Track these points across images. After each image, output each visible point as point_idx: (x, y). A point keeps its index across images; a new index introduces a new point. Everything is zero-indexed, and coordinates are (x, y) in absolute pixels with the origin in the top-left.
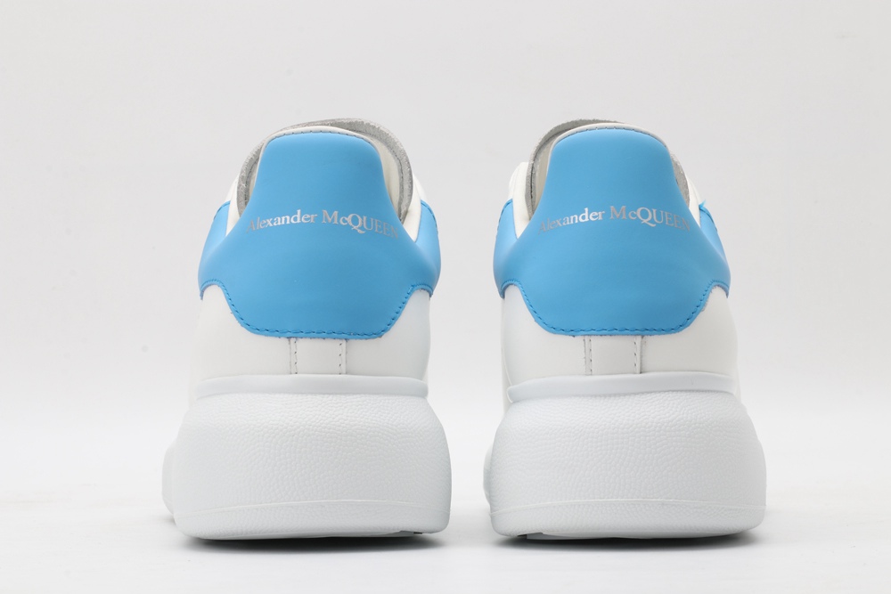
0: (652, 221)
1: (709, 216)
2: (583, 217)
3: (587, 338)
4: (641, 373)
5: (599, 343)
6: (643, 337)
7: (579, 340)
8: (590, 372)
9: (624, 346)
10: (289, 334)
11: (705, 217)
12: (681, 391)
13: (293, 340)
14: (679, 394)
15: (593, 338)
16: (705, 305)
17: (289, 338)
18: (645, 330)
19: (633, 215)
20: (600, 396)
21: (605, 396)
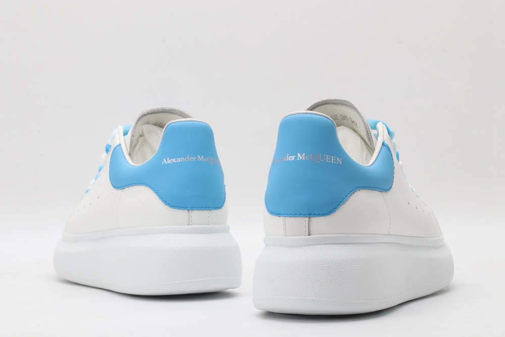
3: (284, 218)
4: (309, 235)
5: (290, 220)
6: (309, 218)
7: (281, 219)
8: (286, 235)
10: (189, 209)
13: (190, 211)
14: (328, 246)
15: (287, 218)
17: (188, 210)
18: (310, 214)
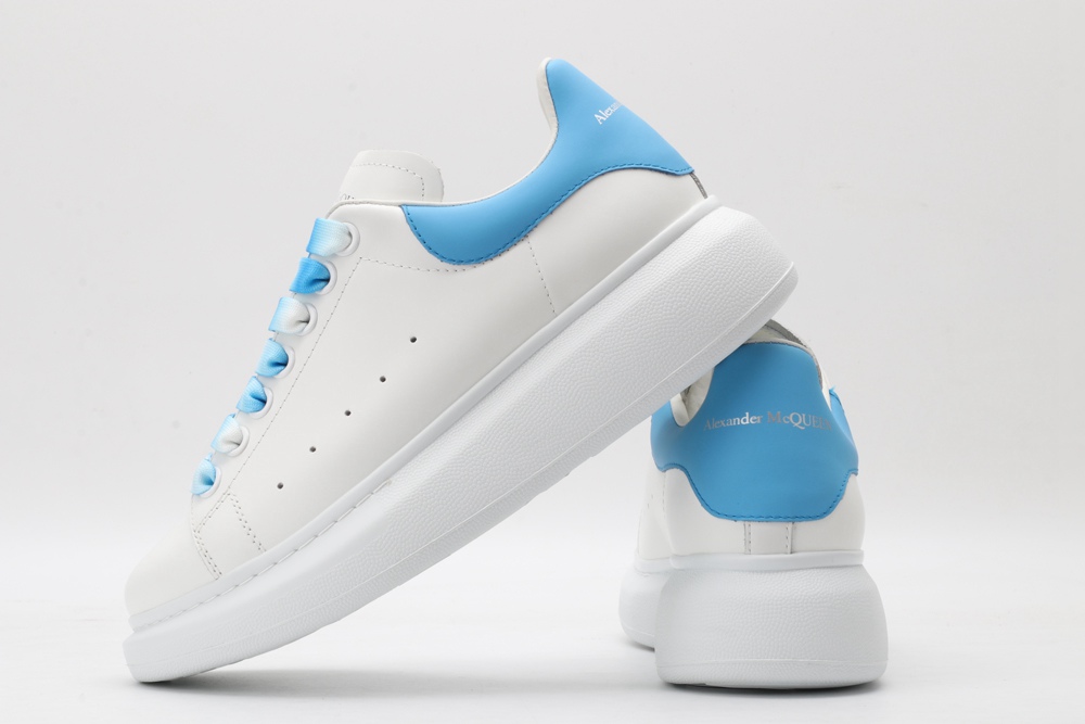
0: (802, 425)
1: (838, 399)
2: (745, 420)
3: (747, 523)
4: (791, 553)
5: (757, 528)
6: (793, 523)
7: (740, 524)
8: (749, 552)
9: (777, 530)
11: (835, 400)
12: (824, 568)
15: (753, 524)
16: (843, 494)
18: (795, 517)
19: (787, 420)
20: (757, 572)
21: (761, 572)
